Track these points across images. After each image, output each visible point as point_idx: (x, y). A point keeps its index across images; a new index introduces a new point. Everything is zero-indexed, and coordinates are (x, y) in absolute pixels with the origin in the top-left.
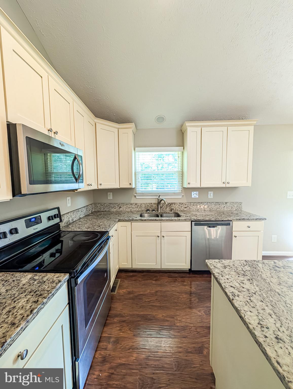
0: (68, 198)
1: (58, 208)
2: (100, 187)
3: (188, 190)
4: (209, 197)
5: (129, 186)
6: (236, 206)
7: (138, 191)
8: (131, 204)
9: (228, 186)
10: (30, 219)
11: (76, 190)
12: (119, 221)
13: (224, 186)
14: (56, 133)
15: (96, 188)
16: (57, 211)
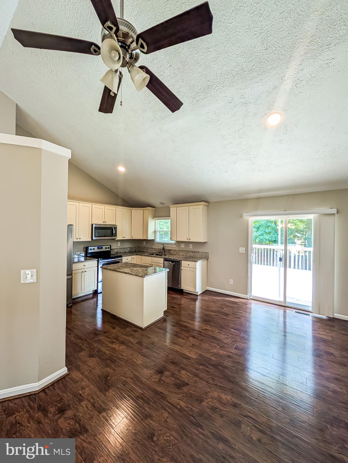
0: (118, 242)
1: (110, 246)
2: (132, 238)
3: (179, 243)
4: (190, 248)
5: (146, 239)
6: (204, 255)
7: (155, 241)
8: (152, 248)
9: (190, 241)
10: (99, 247)
11: (115, 239)
12: (137, 255)
13: (188, 241)
14: (106, 222)
15: (130, 238)
16: (109, 246)
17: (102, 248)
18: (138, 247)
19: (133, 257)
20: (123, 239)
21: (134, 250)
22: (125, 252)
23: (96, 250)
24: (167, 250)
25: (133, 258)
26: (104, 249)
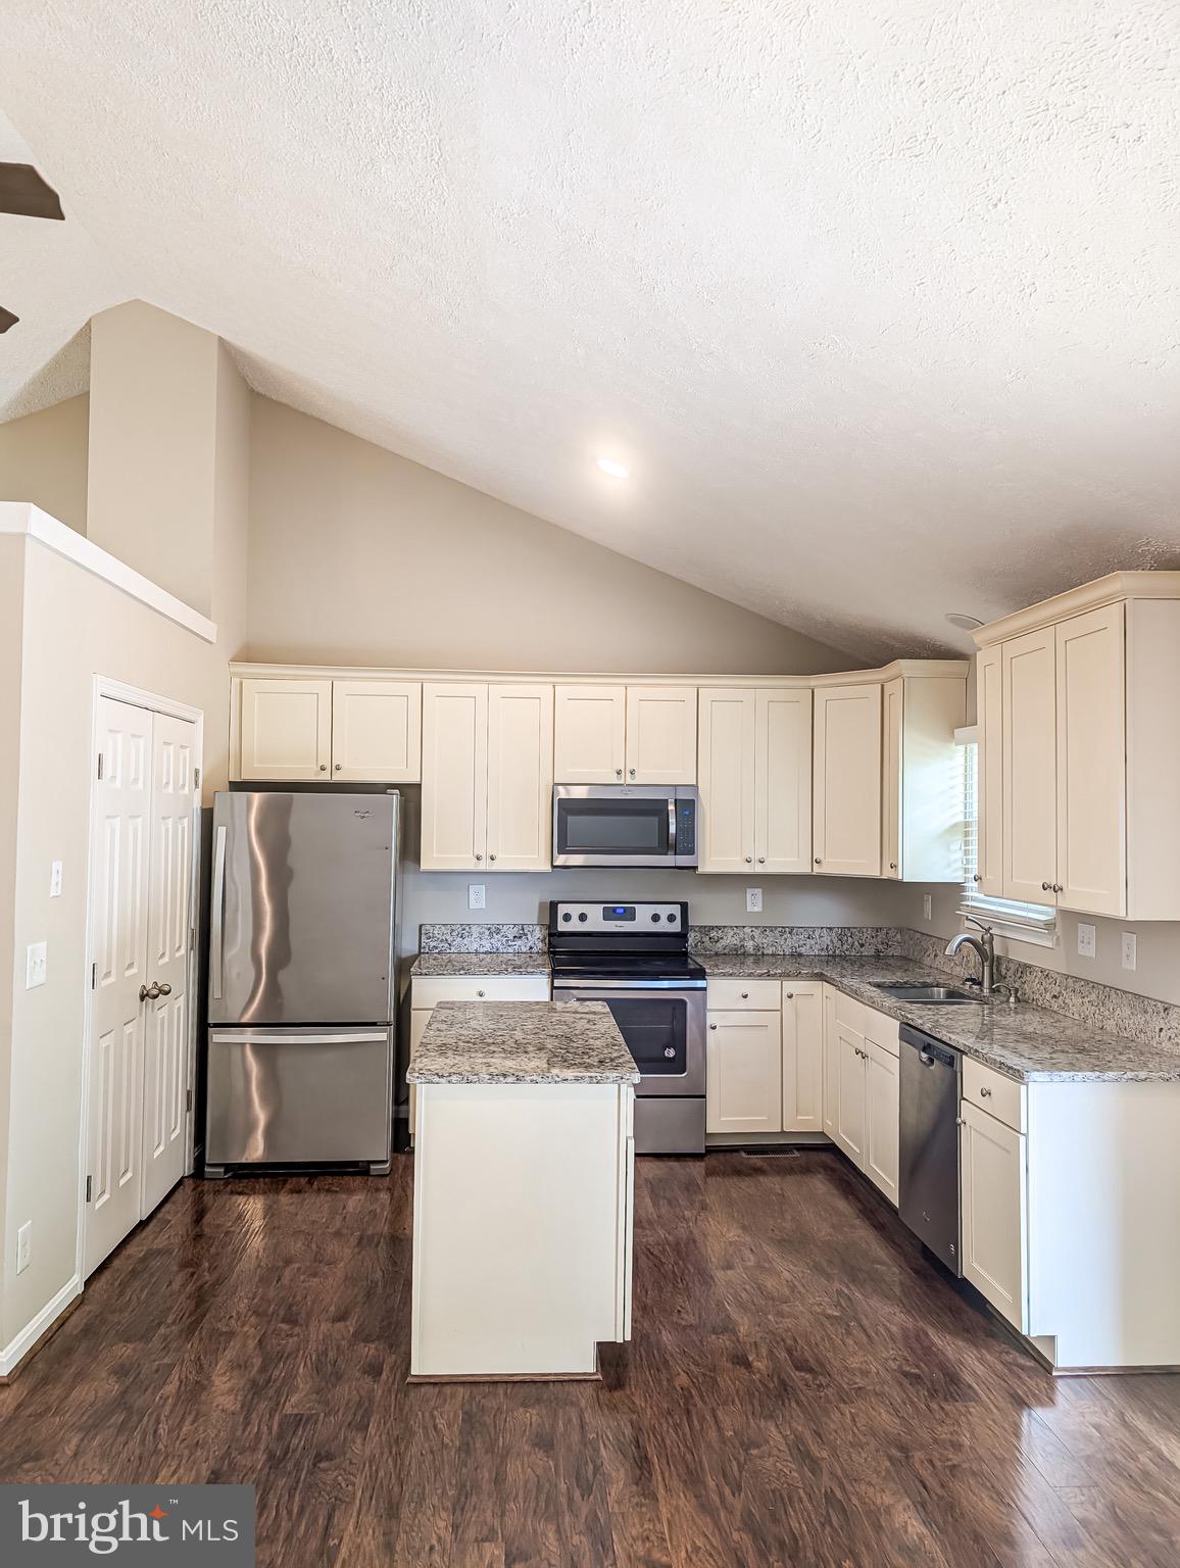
0: (750, 892)
1: (684, 906)
2: (817, 870)
3: (1072, 919)
5: (888, 874)
7: (969, 897)
10: (614, 910)
11: (696, 868)
14: (632, 772)
15: (805, 869)
16: (676, 910)
17: (630, 915)
18: (900, 930)
19: (791, 986)
20: (746, 869)
21: (868, 951)
22: (800, 955)
23: (596, 922)
24: (1013, 967)
25: (790, 997)
26: (642, 922)
